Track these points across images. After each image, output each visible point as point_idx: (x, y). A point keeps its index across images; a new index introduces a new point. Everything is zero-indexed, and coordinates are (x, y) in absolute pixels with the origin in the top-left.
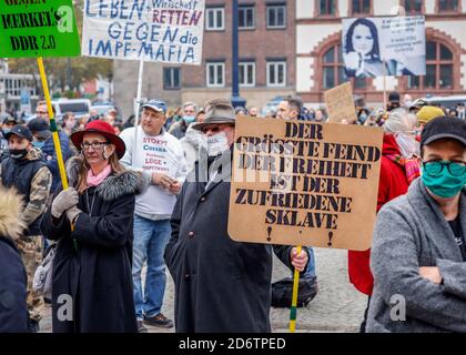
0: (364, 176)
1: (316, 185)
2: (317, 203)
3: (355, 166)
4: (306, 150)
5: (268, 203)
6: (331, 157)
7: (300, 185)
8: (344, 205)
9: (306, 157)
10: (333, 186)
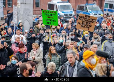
0: (94, 23)
1: (88, 23)
2: (87, 25)
3: (93, 22)
4: (87, 19)
5: (82, 24)
6: (90, 20)
7: (86, 23)
8: (91, 26)
9: (87, 20)
10: (90, 23)
